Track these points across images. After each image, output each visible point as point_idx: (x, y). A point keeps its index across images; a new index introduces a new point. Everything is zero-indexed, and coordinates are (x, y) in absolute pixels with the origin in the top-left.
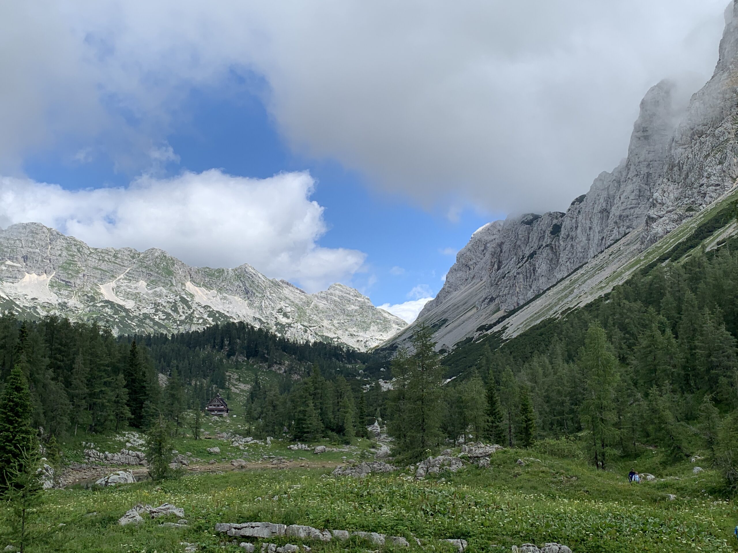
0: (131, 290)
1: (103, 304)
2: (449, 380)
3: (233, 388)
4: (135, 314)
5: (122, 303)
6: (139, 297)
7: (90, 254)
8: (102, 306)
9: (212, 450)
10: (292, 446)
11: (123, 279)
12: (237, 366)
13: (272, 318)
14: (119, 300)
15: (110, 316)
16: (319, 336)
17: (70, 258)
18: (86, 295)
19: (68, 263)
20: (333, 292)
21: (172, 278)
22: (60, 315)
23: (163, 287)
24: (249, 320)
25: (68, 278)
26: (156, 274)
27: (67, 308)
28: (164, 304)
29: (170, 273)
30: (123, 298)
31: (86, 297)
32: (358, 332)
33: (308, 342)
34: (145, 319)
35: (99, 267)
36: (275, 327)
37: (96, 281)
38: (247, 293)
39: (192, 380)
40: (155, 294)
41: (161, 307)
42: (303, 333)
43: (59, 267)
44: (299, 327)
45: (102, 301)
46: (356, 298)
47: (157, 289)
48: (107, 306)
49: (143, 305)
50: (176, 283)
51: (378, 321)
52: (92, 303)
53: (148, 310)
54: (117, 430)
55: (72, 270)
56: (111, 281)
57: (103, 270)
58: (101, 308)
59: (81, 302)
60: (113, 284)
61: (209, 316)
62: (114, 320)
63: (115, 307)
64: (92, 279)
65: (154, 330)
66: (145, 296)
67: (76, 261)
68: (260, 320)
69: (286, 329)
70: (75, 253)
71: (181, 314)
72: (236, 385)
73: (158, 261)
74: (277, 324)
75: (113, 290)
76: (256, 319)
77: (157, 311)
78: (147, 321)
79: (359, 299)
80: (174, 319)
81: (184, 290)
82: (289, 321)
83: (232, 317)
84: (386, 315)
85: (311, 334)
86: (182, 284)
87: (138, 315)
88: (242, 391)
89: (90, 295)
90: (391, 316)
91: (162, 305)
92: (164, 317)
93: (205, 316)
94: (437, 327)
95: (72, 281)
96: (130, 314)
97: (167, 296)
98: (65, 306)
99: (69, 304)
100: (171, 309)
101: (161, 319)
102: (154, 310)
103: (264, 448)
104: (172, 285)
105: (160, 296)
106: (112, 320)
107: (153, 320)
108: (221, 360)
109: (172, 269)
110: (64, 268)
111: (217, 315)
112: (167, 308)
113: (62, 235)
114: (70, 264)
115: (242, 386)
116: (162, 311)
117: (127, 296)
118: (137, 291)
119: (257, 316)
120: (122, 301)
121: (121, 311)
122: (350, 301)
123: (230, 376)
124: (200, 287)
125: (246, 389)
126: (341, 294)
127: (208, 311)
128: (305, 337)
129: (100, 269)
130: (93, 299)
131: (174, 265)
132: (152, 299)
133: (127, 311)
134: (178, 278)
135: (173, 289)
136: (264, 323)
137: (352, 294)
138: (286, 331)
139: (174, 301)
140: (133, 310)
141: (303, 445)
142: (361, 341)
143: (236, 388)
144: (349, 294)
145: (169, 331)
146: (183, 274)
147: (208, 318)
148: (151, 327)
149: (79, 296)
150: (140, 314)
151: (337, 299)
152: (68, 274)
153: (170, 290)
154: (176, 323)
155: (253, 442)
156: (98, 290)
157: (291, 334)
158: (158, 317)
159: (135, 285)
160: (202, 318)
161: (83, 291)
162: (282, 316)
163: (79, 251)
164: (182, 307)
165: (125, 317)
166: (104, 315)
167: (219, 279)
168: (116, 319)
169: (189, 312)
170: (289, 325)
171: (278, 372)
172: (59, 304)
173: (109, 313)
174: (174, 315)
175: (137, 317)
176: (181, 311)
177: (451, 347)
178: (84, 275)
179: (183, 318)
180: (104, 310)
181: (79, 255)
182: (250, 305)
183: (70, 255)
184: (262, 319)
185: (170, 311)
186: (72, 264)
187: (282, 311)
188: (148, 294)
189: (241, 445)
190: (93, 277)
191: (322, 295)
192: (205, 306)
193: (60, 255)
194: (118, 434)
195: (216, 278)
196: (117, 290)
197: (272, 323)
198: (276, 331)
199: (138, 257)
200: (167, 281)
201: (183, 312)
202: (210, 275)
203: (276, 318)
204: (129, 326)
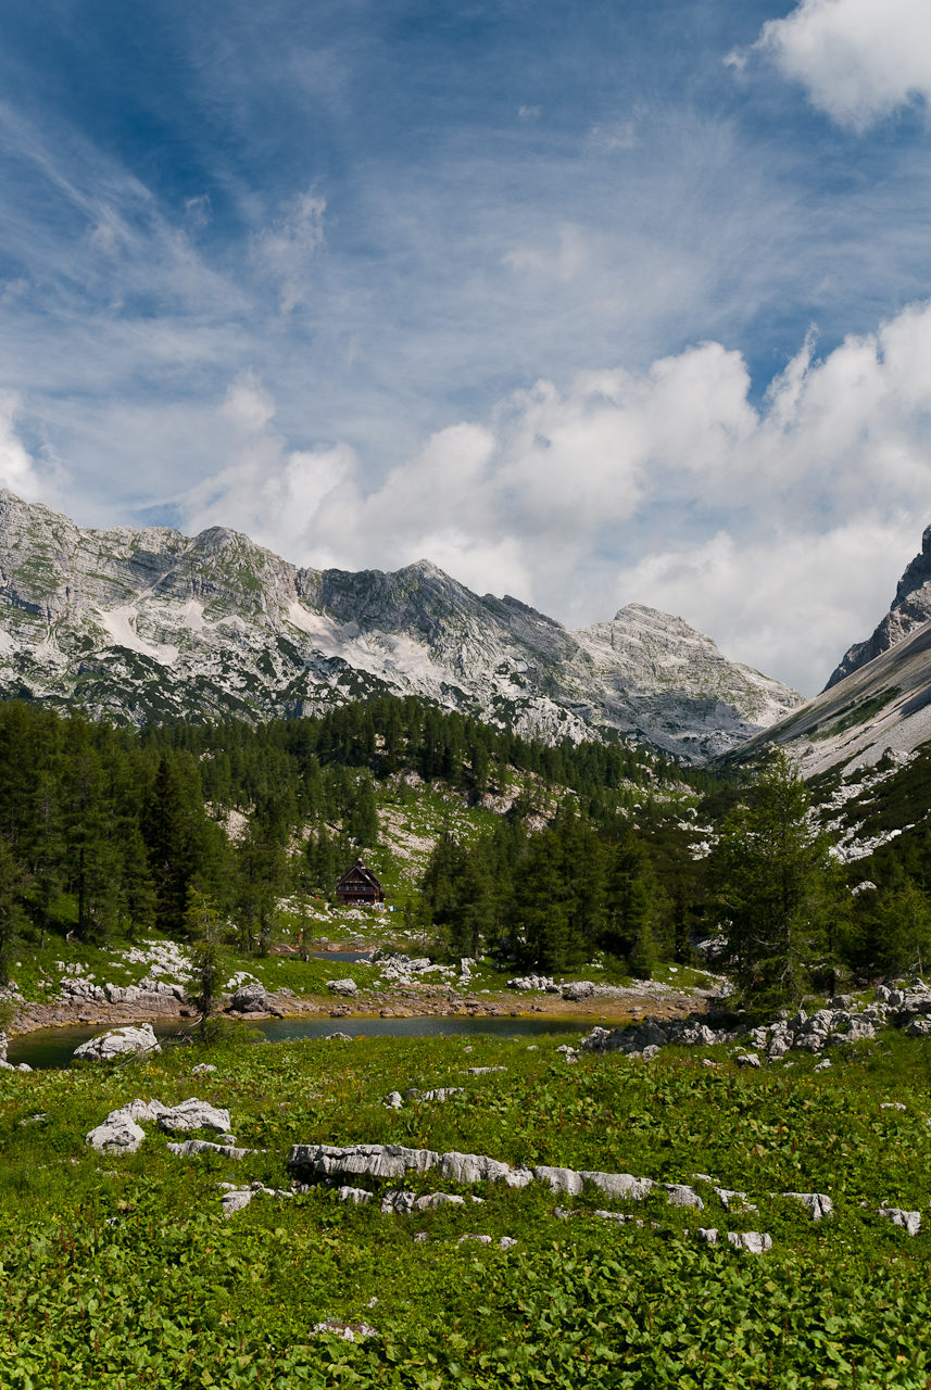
0: (169, 623)
1: (111, 655)
2: (897, 832)
3: (394, 847)
4: (178, 677)
5: (149, 652)
6: (188, 639)
7: (79, 542)
8: (107, 660)
9: (338, 984)
10: (518, 980)
11: (152, 599)
12: (404, 796)
13: (484, 687)
14: (141, 646)
15: (125, 681)
16: (595, 727)
17: (39, 553)
18: (73, 634)
19: (32, 565)
20: (625, 625)
21: (259, 596)
22: (19, 679)
23: (239, 615)
24: (432, 691)
25: (34, 597)
26: (223, 587)
27: (34, 663)
28: (243, 655)
29: (254, 585)
30: (153, 642)
31: (73, 640)
32: (685, 718)
33: (569, 740)
34: (201, 689)
35: (99, 572)
36: (491, 706)
37: (94, 604)
38: (428, 632)
39: (302, 827)
40: (222, 630)
41: (235, 661)
42: (556, 721)
43: (15, 572)
44: (547, 708)
45: (108, 649)
46: (680, 638)
47: (224, 621)
48: (118, 659)
49: (196, 657)
50: (268, 605)
51: (733, 692)
52: (88, 652)
53: (210, 669)
54: (130, 938)
55: (42, 579)
56: (126, 602)
57: (109, 580)
58: (106, 665)
59: (63, 650)
60: (130, 610)
61: (341, 682)
62: (135, 691)
63: (135, 662)
64: (84, 600)
65: (221, 712)
66: (200, 636)
67: (51, 560)
68: (457, 691)
69: (518, 711)
70: (47, 542)
71: (280, 676)
72: (402, 839)
73: (228, 557)
74: (496, 700)
75: (132, 625)
76: (447, 689)
77: (226, 669)
78: (206, 693)
79: (688, 641)
80: (265, 688)
81: (284, 622)
82: (524, 694)
83: (392, 684)
84: (753, 678)
85: (576, 724)
86: (281, 609)
87: (185, 678)
88: (417, 853)
89: (80, 634)
90: (765, 681)
91: (237, 656)
92: (243, 685)
93: (333, 682)
94: (873, 706)
95: (43, 604)
96: (169, 677)
97: (248, 637)
98: (29, 660)
99: (37, 657)
100: (258, 665)
101: (237, 689)
102: (221, 669)
103: (455, 981)
104: (259, 610)
105: (234, 636)
106: (129, 690)
107: (218, 690)
108: (365, 783)
109: (258, 575)
110: (25, 576)
111: (360, 680)
112: (248, 663)
113: (19, 501)
114: (37, 566)
115: (415, 841)
116: (238, 671)
117: (163, 637)
118: (182, 626)
119: (451, 681)
120: (150, 648)
121: (148, 671)
122: (666, 646)
123: (387, 819)
124: (321, 615)
125: (422, 848)
126: (643, 628)
127: (340, 671)
128: (562, 730)
129: (103, 577)
130: (88, 643)
131: (261, 565)
132: (216, 642)
133: (160, 669)
134: (272, 594)
135: (263, 620)
136: (468, 697)
137: (671, 628)
138: (518, 716)
139: (264, 648)
140: (174, 668)
141: (544, 979)
142: (694, 739)
143: (401, 846)
144: (664, 629)
145: (254, 716)
146: (283, 587)
147: (339, 687)
148: (214, 706)
149: (58, 638)
150: (190, 678)
151: (635, 641)
152: (35, 588)
153: (255, 622)
154: (270, 697)
155: (430, 969)
156: (99, 625)
157: (530, 721)
158: (229, 683)
159: (179, 612)
160: (326, 686)
161: (67, 627)
162: (507, 682)
163: (55, 535)
164: (281, 660)
165: (158, 683)
166: (112, 680)
167: (364, 597)
168: (137, 688)
169: (299, 673)
170: (525, 704)
171: (497, 809)
172: (16, 655)
173: (123, 676)
174: (266, 680)
175: (182, 683)
176: (278, 668)
177: (903, 756)
178: (68, 591)
179: (284, 686)
180: (112, 669)
181: (57, 546)
182: (437, 653)
183: (38, 546)
184: (462, 688)
185: (255, 671)
186: (43, 565)
187: (508, 670)
188: (206, 631)
189: (404, 974)
190: (88, 593)
191: (602, 631)
192: (333, 659)
193: (16, 546)
194: (135, 944)
195: (357, 594)
196: (139, 624)
197: (484, 696)
198: (495, 716)
199: (185, 548)
200: (248, 602)
201: (285, 673)
202: (342, 588)
203: (494, 686)
204: (166, 703)
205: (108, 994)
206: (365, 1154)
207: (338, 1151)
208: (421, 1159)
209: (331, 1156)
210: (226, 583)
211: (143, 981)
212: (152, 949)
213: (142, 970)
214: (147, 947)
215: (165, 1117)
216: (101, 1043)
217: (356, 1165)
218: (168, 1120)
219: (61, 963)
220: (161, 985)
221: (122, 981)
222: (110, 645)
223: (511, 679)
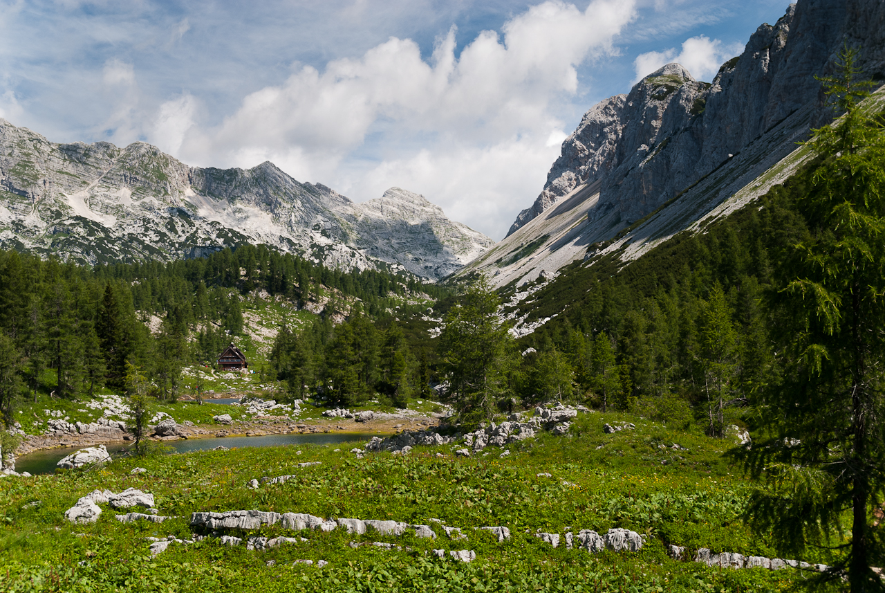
0: (110, 201)
1: (74, 222)
2: (548, 319)
3: (253, 335)
4: (117, 234)
5: (98, 219)
6: (122, 211)
7: (51, 152)
8: (71, 224)
9: (220, 418)
10: (328, 411)
11: (99, 187)
12: (259, 304)
13: (306, 238)
14: (94, 216)
15: (83, 238)
16: (372, 261)
17: (25, 158)
18: (49, 209)
19: (21, 166)
20: (389, 200)
21: (166, 184)
22: (15, 237)
23: (154, 196)
24: (274, 241)
25: (23, 186)
26: (143, 179)
27: (24, 227)
28: (157, 220)
29: (162, 177)
30: (100, 213)
31: (49, 213)
32: (425, 255)
33: (357, 269)
34: (131, 241)
35: (65, 170)
36: (310, 250)
37: (62, 190)
38: (270, 205)
39: (196, 325)
40: (144, 207)
41: (152, 225)
42: (349, 258)
43: (10, 171)
44: (343, 250)
45: (72, 218)
46: (422, 207)
47: (144, 200)
48: (78, 224)
49: (128, 222)
50: (172, 190)
51: (453, 239)
52: (59, 220)
53: (137, 229)
54: (90, 394)
55: (28, 175)
56: (82, 189)
57: (71, 175)
58: (70, 228)
59: (43, 219)
60: (85, 193)
61: (218, 236)
62: (90, 243)
63: (89, 226)
64: (55, 188)
65: (144, 256)
66: (130, 209)
67: (33, 163)
68: (289, 241)
69: (326, 252)
70: (30, 152)
71: (180, 233)
72: (257, 330)
73: (146, 160)
74: (313, 246)
75: (86, 203)
76: (283, 240)
77: (147, 229)
78: (134, 244)
79: (427, 209)
80: (171, 241)
81: (182, 200)
82: (329, 241)
83: (250, 237)
84: (464, 231)
85: (361, 260)
86: (180, 192)
87: (121, 235)
88: (267, 338)
89: (54, 209)
90: (471, 232)
91: (153, 221)
92: (158, 239)
93: (213, 236)
94: (534, 246)
95: (29, 190)
96: (111, 235)
97: (160, 210)
98: (21, 225)
99: (26, 223)
100: (166, 227)
101: (154, 242)
102: (143, 229)
103: (291, 414)
104: (166, 193)
105: (150, 209)
106: (86, 243)
107: (142, 242)
108: (234, 297)
109: (165, 171)
110: (17, 173)
111: (230, 235)
112: (160, 225)
113: (11, 126)
114: (24, 167)
115: (265, 331)
116: (154, 230)
117: (106, 209)
118: (118, 203)
119: (286, 235)
120: (98, 217)
121: (98, 231)
122: (414, 212)
123: (248, 318)
124: (205, 195)
125: (270, 335)
126: (400, 202)
127: (217, 230)
128: (353, 263)
129: (67, 173)
130: (58, 215)
131: (167, 165)
132: (140, 213)
133: (105, 230)
134: (174, 183)
135: (169, 199)
136: (296, 244)
137: (416, 202)
138: (326, 255)
139: (170, 216)
140: (114, 229)
141: (344, 410)
142: (431, 267)
143: (257, 335)
144: (412, 202)
145: (165, 258)
146: (180, 178)
147: (217, 239)
148: (140, 252)
149: (39, 211)
150: (124, 235)
151: (395, 209)
152: (23, 180)
153: (164, 200)
154: (174, 246)
155: (276, 406)
156: (65, 203)
157: (333, 258)
158: (148, 238)
159: (116, 195)
160: (209, 239)
161: (45, 204)
162: (319, 235)
163: (35, 148)
164: (180, 224)
165: (104, 239)
166: (75, 237)
167: (231, 185)
168: (91, 241)
169: (192, 231)
170: (330, 248)
171: (314, 311)
172: (13, 222)
173: (82, 234)
174: (172, 236)
175: (119, 239)
176: (179, 229)
177: (551, 275)
178: (45, 182)
179: (183, 239)
180: (75, 230)
181: (37, 154)
182: (276, 219)
183: (25, 154)
184: (292, 239)
185: (165, 230)
186: (28, 166)
187: (320, 228)
188: (133, 206)
189: (260, 410)
190: (57, 183)
191: (375, 204)
192: (213, 222)
193: (10, 154)
194: (94, 398)
195: (227, 182)
196: (91, 202)
197: (306, 244)
198: (312, 255)
199: (118, 155)
200: (159, 188)
201: (183, 232)
202: (217, 179)
203: (311, 237)
204: (110, 251)
205: (78, 428)
206: (236, 516)
207: (220, 515)
208: (270, 517)
209: (216, 518)
210: (145, 176)
211: (99, 420)
212: (105, 400)
213: (99, 413)
214: (102, 399)
215: (113, 500)
216: (74, 458)
217: (231, 523)
218: (115, 502)
219: (48, 411)
220: (111, 421)
221: (87, 420)
222: (73, 215)
223: (321, 233)
